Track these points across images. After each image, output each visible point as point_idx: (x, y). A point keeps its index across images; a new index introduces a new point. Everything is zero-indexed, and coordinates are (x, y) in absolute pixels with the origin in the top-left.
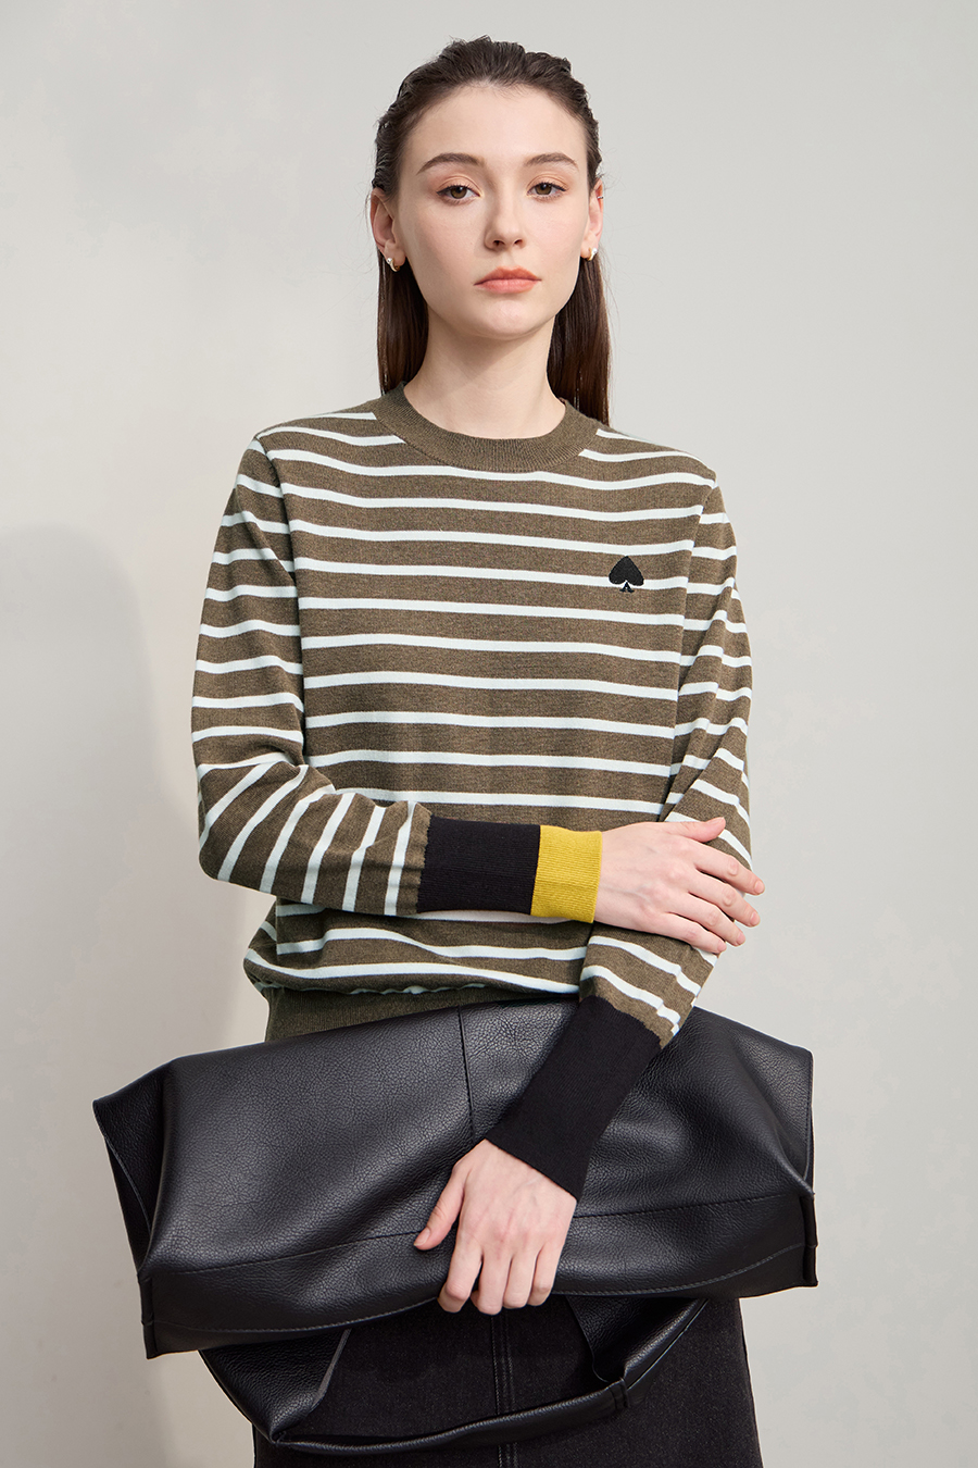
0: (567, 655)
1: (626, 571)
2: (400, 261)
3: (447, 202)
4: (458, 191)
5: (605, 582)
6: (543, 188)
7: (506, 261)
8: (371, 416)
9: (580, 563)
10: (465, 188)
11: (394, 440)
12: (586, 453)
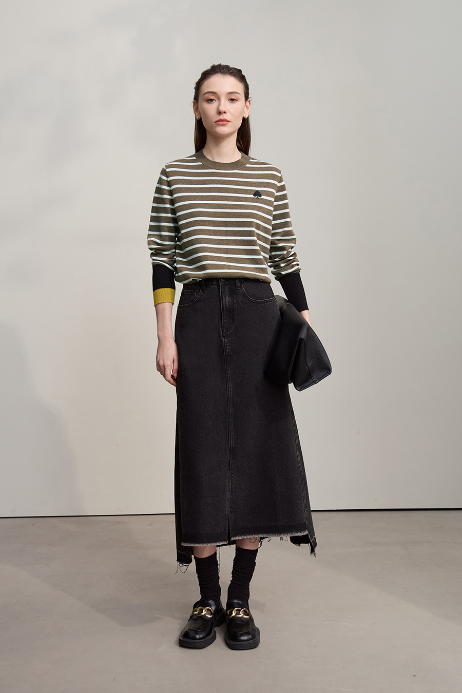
0: (244, 213)
1: (257, 194)
2: (200, 118)
3: (208, 103)
4: (212, 100)
5: (252, 196)
6: (232, 100)
7: (221, 117)
8: (195, 158)
9: (246, 192)
10: (213, 99)
11: (200, 163)
12: (247, 165)
